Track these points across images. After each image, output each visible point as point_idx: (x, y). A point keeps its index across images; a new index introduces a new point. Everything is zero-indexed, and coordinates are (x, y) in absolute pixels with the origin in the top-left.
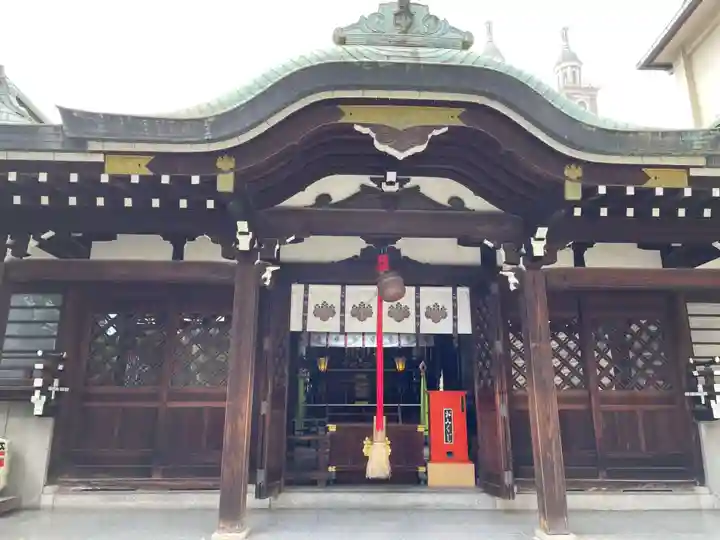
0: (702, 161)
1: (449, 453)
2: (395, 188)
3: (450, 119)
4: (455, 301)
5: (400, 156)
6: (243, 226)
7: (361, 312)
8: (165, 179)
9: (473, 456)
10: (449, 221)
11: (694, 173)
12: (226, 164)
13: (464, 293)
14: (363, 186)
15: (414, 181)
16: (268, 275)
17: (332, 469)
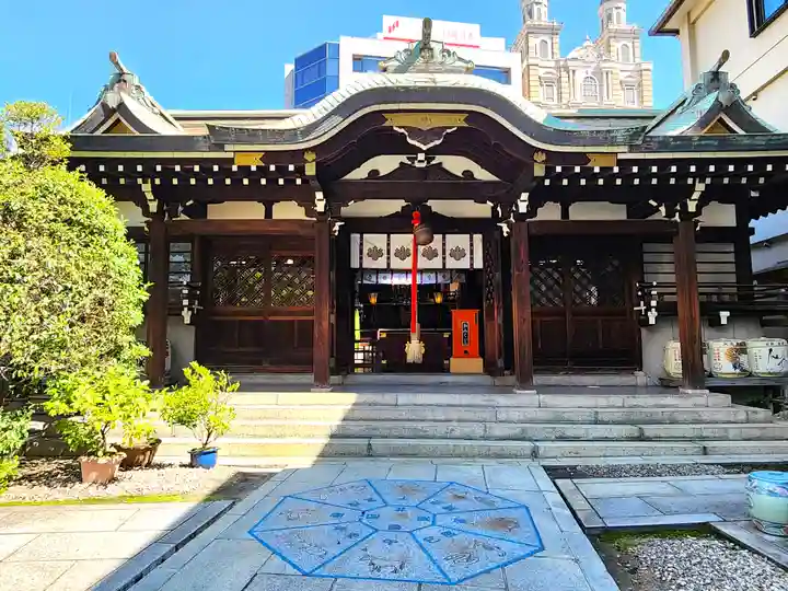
0: (626, 149)
1: (466, 352)
2: (424, 165)
3: (458, 122)
4: (472, 245)
5: (424, 148)
6: (319, 195)
7: (402, 254)
8: (272, 168)
9: (482, 354)
10: (465, 188)
11: (620, 156)
12: (310, 157)
13: (478, 238)
14: (401, 163)
15: (438, 159)
16: (336, 228)
17: (384, 362)
